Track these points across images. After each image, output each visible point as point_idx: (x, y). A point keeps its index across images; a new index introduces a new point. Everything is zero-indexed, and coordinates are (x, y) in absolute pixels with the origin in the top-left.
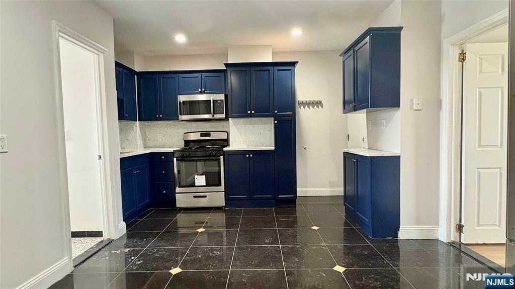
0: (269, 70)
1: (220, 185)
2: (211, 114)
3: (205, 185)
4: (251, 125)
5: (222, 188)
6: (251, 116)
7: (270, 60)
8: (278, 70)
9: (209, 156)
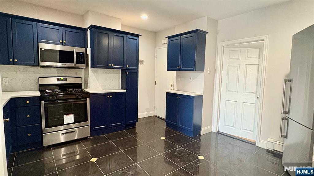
0: (124, 37)
1: (86, 120)
2: (74, 63)
3: (73, 122)
4: (106, 74)
5: (89, 122)
6: (111, 68)
7: (119, 29)
8: (129, 38)
9: (77, 98)
